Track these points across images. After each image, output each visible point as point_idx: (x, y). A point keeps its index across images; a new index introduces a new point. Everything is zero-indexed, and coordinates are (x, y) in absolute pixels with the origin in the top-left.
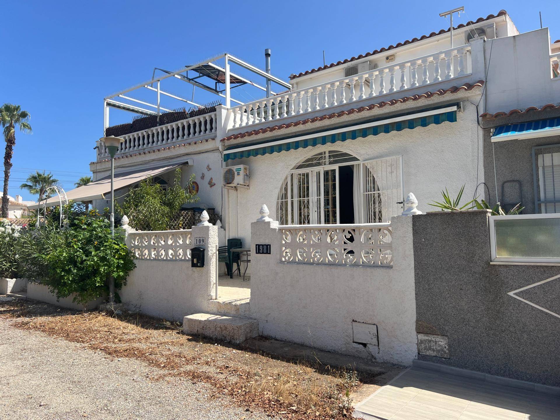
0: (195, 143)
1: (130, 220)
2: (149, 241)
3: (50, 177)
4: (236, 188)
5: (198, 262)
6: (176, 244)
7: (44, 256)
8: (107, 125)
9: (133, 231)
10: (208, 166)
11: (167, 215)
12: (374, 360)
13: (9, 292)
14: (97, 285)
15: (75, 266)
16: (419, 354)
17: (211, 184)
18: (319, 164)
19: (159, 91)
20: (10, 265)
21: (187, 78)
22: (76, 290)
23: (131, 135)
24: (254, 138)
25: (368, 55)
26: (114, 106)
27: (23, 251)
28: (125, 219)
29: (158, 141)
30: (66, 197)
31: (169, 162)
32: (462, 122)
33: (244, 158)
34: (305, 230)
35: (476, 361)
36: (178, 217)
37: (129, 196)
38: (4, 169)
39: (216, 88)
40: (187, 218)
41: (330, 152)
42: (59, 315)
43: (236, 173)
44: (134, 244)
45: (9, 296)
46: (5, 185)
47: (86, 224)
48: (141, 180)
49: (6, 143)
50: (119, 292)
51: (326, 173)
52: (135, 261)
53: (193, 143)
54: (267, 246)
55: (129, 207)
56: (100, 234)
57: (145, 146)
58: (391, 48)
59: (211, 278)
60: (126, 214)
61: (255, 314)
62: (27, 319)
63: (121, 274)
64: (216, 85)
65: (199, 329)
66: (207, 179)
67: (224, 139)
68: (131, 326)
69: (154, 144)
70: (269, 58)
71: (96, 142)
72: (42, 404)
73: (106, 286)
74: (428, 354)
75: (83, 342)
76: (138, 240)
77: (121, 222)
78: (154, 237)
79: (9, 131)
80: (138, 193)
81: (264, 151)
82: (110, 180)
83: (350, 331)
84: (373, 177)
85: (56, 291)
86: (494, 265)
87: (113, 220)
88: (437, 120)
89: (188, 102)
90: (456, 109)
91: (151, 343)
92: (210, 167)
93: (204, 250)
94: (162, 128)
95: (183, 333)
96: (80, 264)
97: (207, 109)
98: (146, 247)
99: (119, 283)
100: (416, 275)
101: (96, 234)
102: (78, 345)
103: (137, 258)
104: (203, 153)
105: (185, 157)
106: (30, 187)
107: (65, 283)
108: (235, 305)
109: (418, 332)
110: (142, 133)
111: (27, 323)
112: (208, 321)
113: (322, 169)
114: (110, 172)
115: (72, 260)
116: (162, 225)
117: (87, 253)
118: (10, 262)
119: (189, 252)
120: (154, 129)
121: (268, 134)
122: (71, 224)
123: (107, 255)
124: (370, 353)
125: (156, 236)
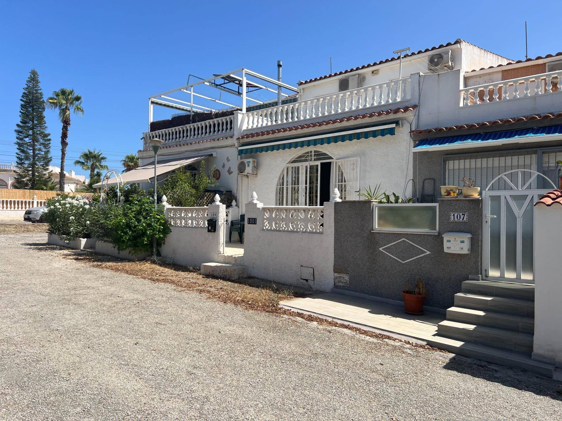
0: (218, 140)
1: (167, 199)
2: (180, 214)
3: (100, 155)
4: (247, 177)
5: (212, 229)
6: (198, 217)
7: (108, 222)
8: (151, 120)
9: (170, 206)
10: (228, 158)
11: (194, 196)
12: (311, 289)
13: (82, 248)
14: (145, 243)
15: (130, 229)
16: (335, 285)
17: (230, 172)
18: (306, 161)
19: (192, 93)
20: (82, 229)
21: (214, 84)
22: (130, 246)
23: (170, 129)
24: (260, 138)
25: (358, 69)
26: (157, 103)
27: (94, 219)
28: (164, 198)
29: (191, 136)
30: (122, 179)
31: (199, 154)
32: (401, 135)
33: (253, 154)
34: (295, 210)
35: (362, 288)
36: (202, 197)
37: (167, 180)
38: (60, 147)
39: (239, 90)
40: (210, 198)
41: (315, 151)
42: (120, 262)
43: (247, 165)
44: (170, 216)
45: (82, 250)
46: (62, 162)
47: (137, 200)
48: (176, 169)
49: (62, 124)
50: (160, 249)
51: (311, 167)
52: (171, 228)
53: (216, 139)
54: (254, 219)
55: (168, 189)
56: (147, 208)
57: (181, 139)
58: (375, 64)
59: (220, 240)
60: (165, 194)
61: (246, 263)
62: (99, 263)
63: (161, 236)
64: (239, 88)
65: (210, 272)
66: (227, 168)
67: (239, 138)
68: (166, 270)
69: (188, 138)
70: (281, 68)
71: (143, 133)
72: (119, 296)
73: (151, 244)
74: (339, 285)
75: (137, 275)
76: (173, 213)
77: (162, 200)
78: (184, 211)
79: (65, 114)
80: (174, 179)
81: (267, 149)
82: (154, 166)
83: (299, 272)
84: (342, 172)
85: (117, 247)
86: (373, 232)
87: (156, 198)
88: (383, 133)
89: (216, 101)
90: (395, 126)
91: (179, 278)
92: (229, 159)
93: (216, 221)
94: (194, 126)
95: (200, 274)
96: (133, 228)
97: (228, 112)
98: (178, 218)
99: (160, 243)
100: (335, 237)
101: (144, 208)
102: (135, 276)
103: (172, 226)
104: (224, 147)
105: (211, 150)
106: (83, 163)
107: (123, 241)
108: (235, 257)
109: (335, 272)
110: (179, 129)
111: (100, 265)
112: (216, 266)
113: (308, 164)
114: (154, 159)
115: (128, 226)
116: (190, 203)
117: (139, 221)
118: (82, 226)
119: (206, 223)
120: (188, 126)
121: (271, 136)
122: (125, 200)
123: (152, 222)
124: (309, 285)
125: (185, 210)
